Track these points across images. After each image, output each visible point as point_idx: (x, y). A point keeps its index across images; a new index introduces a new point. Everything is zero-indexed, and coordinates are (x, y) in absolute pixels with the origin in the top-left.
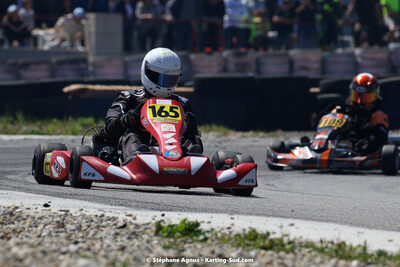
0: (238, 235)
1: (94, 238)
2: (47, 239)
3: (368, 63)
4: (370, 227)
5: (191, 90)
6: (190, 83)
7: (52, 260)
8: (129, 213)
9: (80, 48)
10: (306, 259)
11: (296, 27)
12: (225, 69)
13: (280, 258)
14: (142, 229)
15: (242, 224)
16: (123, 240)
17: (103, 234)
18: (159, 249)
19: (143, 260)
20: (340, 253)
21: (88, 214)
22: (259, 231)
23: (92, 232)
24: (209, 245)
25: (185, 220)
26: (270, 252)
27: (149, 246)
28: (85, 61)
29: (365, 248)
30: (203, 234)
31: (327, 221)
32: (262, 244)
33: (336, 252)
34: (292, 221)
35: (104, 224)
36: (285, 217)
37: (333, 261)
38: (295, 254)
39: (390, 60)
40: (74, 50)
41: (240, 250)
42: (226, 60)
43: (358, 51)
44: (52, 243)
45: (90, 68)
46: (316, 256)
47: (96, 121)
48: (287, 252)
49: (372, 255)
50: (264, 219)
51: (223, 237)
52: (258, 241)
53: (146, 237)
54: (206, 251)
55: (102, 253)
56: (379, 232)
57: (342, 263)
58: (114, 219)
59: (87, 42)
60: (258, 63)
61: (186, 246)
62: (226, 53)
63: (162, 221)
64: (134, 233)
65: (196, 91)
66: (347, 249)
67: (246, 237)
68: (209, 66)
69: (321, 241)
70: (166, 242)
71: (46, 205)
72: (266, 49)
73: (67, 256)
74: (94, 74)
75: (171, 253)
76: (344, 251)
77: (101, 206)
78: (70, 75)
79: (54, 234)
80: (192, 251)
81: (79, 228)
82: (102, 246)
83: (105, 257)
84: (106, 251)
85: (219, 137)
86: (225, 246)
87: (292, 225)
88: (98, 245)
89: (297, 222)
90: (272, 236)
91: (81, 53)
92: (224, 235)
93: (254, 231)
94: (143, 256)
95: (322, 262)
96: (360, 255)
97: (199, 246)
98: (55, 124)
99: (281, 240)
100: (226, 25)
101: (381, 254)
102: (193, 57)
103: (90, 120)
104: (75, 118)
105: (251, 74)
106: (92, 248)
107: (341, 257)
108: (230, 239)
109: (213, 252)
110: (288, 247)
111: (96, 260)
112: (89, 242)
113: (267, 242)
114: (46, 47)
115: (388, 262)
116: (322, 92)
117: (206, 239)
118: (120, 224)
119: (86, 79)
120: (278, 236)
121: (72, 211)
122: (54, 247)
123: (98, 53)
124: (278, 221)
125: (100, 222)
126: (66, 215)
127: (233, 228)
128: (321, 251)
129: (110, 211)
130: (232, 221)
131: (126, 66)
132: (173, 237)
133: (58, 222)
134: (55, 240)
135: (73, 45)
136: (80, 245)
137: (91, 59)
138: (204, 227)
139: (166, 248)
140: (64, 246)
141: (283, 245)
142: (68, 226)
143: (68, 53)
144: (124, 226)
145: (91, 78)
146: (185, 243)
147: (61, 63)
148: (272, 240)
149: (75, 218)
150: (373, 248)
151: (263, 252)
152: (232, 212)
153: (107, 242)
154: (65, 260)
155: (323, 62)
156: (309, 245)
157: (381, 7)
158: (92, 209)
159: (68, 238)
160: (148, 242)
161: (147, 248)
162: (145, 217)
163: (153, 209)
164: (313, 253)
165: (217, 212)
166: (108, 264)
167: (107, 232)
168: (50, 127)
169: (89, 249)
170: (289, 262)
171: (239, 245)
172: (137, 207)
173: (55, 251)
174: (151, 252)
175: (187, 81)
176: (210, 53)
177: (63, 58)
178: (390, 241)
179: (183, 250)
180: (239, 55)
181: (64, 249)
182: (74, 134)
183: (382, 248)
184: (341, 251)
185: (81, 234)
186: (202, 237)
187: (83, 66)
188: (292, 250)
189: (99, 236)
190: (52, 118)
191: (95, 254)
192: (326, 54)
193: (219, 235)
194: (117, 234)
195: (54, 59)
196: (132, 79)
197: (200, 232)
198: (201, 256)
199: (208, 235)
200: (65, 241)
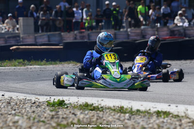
0: (81, 105)
1: (22, 108)
2: (3, 109)
3: (133, 34)
4: (133, 100)
5: (62, 47)
6: (62, 44)
7: (5, 117)
8: (36, 97)
9: (17, 32)
10: (108, 114)
11: (104, 21)
12: (76, 39)
13: (97, 114)
14: (42, 104)
15: (82, 100)
16: (34, 108)
17: (26, 106)
18: (48, 112)
19: (42, 116)
20: (122, 111)
21: (20, 98)
22: (89, 103)
23: (21, 106)
24: (69, 109)
25: (59, 100)
26: (94, 112)
27: (44, 110)
28: (19, 36)
29: (131, 109)
30: (66, 105)
31: (117, 98)
32: (90, 108)
33: (120, 111)
34: (102, 99)
35: (26, 102)
36: (100, 97)
37: (119, 114)
38: (104, 112)
39: (142, 33)
40: (14, 32)
41: (81, 111)
42: (76, 35)
43: (129, 30)
44: (5, 110)
45: (21, 40)
46: (112, 112)
47: (24, 61)
48: (100, 111)
49: (134, 111)
50: (91, 98)
51: (74, 106)
52: (88, 107)
53: (43, 107)
54: (68, 112)
55: (25, 114)
56: (137, 102)
57: (122, 115)
58: (31, 100)
59: (20, 29)
60: (89, 35)
61: (60, 110)
62: (76, 32)
63: (50, 100)
64: (38, 105)
65: (64, 47)
66: (124, 109)
67: (84, 106)
68: (69, 37)
69: (114, 106)
70: (51, 108)
71: (3, 95)
72: (92, 30)
73: (11, 115)
74: (22, 42)
75: (53, 113)
76: (123, 110)
77: (25, 95)
78: (13, 42)
79: (6, 107)
80: (61, 112)
81: (16, 104)
82: (25, 111)
83: (26, 115)
84: (27, 113)
85: (74, 66)
86: (76, 109)
87: (102, 100)
88: (24, 111)
89: (105, 99)
90: (94, 105)
91: (17, 33)
92: (75, 105)
93: (87, 103)
94: (42, 114)
95: (114, 115)
96: (130, 111)
97: (65, 110)
98: (7, 62)
99: (98, 106)
100: (74, 21)
101: (138, 111)
102: (62, 34)
103: (21, 60)
104: (15, 60)
105: (86, 40)
106: (21, 112)
107: (122, 113)
108: (77, 107)
109: (70, 112)
110: (101, 109)
111: (23, 117)
112: (20, 110)
113: (92, 108)
114: (3, 32)
115: (141, 114)
116: (114, 47)
117: (68, 107)
118: (33, 102)
119: (19, 44)
120: (97, 105)
121: (13, 97)
122: (6, 112)
123: (24, 33)
124: (96, 99)
125: (24, 101)
126: (11, 99)
127: (79, 102)
128: (114, 110)
129: (29, 97)
130: (78, 100)
131: (35, 38)
132: (54, 106)
133: (8, 102)
134: (6, 109)
135: (14, 30)
136: (17, 111)
137: (21, 36)
138: (66, 102)
139: (51, 111)
140: (9, 111)
141: (99, 109)
142: (12, 104)
143: (12, 34)
144: (35, 103)
145: (22, 43)
146: (59, 109)
147: (9, 38)
148: (94, 107)
149: (14, 100)
150: (135, 109)
151: (91, 111)
152: (78, 96)
153: (28, 109)
154: (10, 117)
155: (115, 34)
156: (109, 108)
157: (137, 12)
158: (22, 96)
159: (12, 108)
160: (44, 109)
161: (44, 111)
162: (43, 99)
163: (46, 96)
164: (111, 111)
165: (72, 96)
166: (27, 119)
167: (28, 105)
168: (5, 64)
169: (20, 112)
170: (101, 116)
171: (81, 109)
172: (40, 95)
173: (6, 114)
174: (45, 113)
175: (60, 44)
176: (69, 32)
177: (10, 36)
178: (142, 105)
179: (58, 112)
180: (81, 33)
181: (10, 113)
182: (15, 66)
183: (138, 108)
184: (122, 110)
185: (17, 107)
186: (66, 106)
187: (18, 39)
188: (102, 111)
189: (24, 107)
190: (6, 60)
191: (22, 114)
192: (116, 31)
193: (73, 105)
194: (32, 106)
195: (6, 36)
196: (38, 44)
197: (65, 104)
198: (65, 114)
199: (68, 105)
200: (10, 110)
